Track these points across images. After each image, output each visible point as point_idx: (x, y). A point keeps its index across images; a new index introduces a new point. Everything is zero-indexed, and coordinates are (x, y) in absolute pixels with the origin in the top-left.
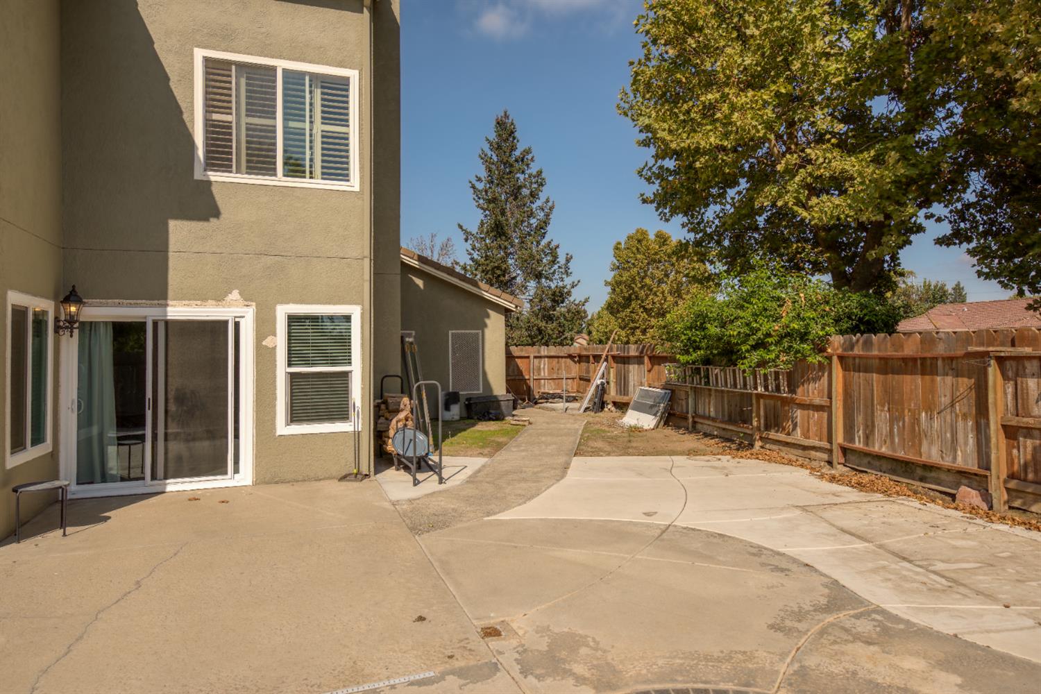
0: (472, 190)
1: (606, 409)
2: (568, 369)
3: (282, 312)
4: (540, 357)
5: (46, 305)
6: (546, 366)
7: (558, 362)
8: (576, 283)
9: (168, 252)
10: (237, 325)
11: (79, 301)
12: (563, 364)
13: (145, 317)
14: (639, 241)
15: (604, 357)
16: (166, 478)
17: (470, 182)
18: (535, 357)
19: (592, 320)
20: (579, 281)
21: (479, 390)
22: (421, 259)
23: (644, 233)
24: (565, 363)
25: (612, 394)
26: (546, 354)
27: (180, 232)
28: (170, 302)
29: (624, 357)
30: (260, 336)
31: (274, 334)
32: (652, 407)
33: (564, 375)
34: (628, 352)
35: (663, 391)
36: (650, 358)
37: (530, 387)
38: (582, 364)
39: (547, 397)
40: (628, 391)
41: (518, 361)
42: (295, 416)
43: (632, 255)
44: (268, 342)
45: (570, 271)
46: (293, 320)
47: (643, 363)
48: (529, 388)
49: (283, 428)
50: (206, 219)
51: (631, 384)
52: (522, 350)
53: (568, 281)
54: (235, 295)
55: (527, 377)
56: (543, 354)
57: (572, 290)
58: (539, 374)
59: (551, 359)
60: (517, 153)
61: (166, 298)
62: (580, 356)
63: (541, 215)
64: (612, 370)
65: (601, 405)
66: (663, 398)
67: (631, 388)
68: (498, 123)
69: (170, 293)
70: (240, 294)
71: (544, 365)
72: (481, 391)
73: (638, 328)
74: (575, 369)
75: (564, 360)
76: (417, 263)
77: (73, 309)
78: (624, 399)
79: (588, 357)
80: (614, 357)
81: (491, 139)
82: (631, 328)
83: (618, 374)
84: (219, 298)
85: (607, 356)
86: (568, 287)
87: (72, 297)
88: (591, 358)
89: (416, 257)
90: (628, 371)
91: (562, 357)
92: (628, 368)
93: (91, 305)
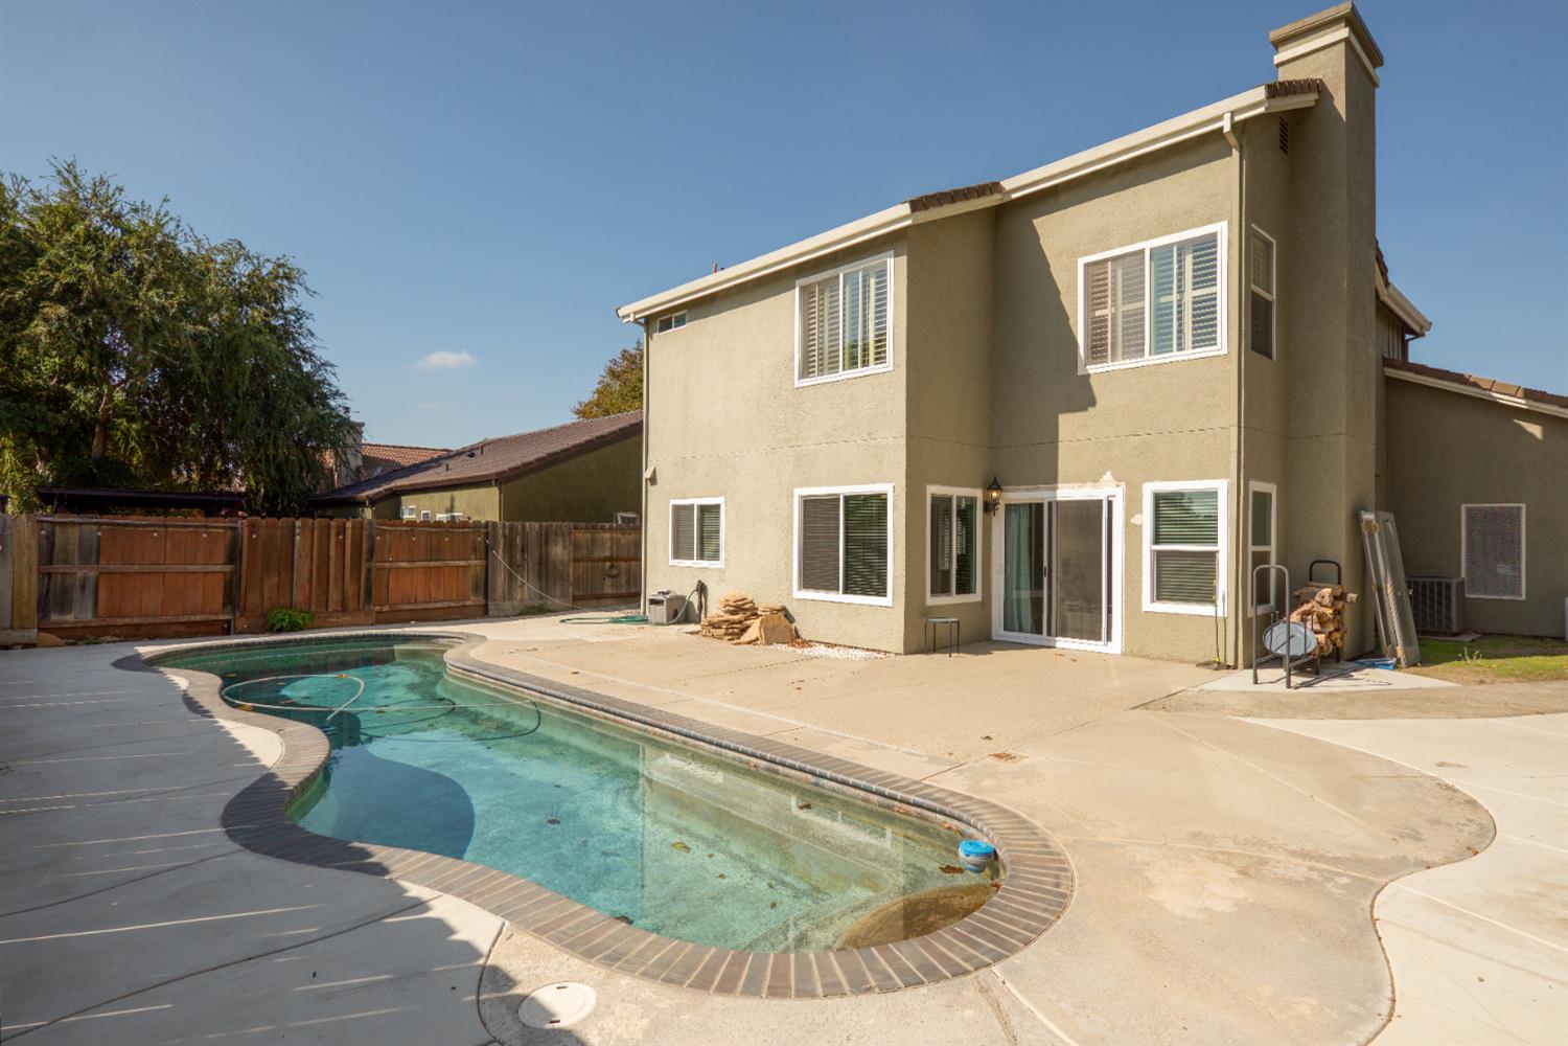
3: (1149, 489)
5: (978, 493)
9: (1057, 442)
10: (1110, 504)
11: (999, 488)
13: (1043, 499)
16: (1057, 636)
22: (1529, 394)
27: (1068, 423)
28: (1059, 485)
30: (1129, 514)
31: (1141, 512)
42: (1160, 594)
44: (1135, 520)
46: (1159, 499)
49: (1148, 604)
50: (1084, 408)
54: (1108, 476)
61: (1056, 483)
69: (1060, 478)
70: (1112, 474)
76: (1523, 402)
77: (995, 494)
84: (1096, 480)
87: (994, 484)
89: (1520, 393)
93: (1010, 491)
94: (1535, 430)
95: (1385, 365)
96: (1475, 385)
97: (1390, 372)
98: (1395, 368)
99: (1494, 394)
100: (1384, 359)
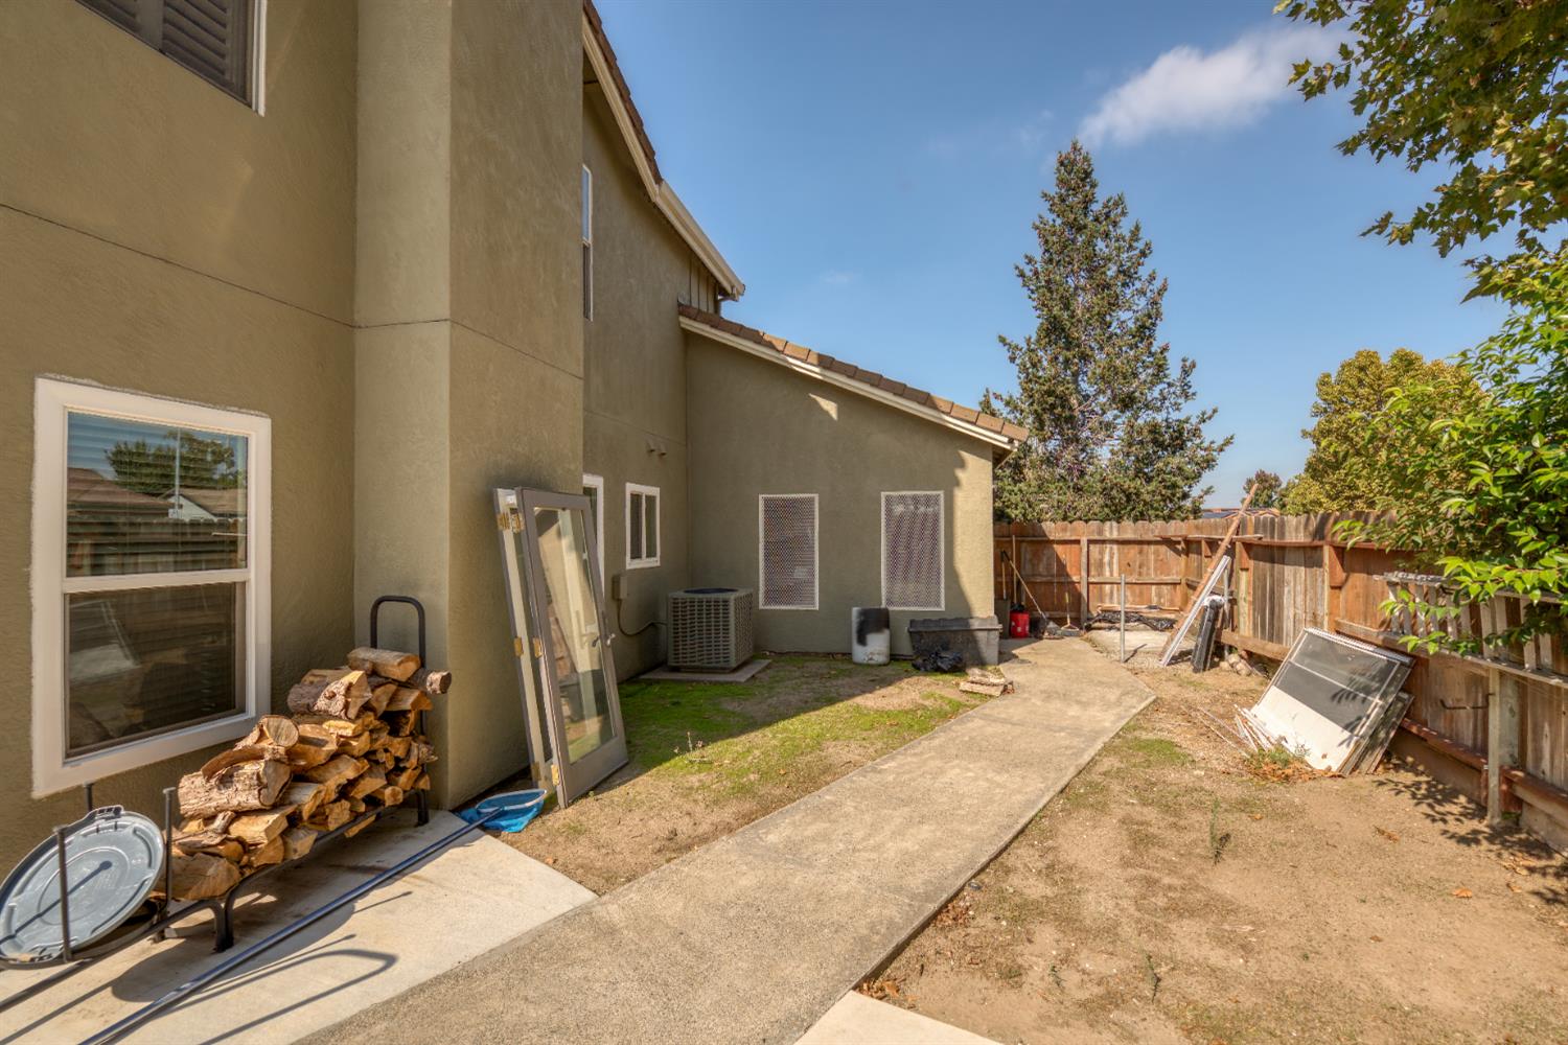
0: (1020, 280)
1: (1224, 665)
2: (1162, 566)
4: (1103, 542)
6: (1115, 560)
7: (1141, 552)
8: (1209, 413)
12: (1152, 557)
14: (1362, 369)
15: (1224, 545)
17: (1017, 268)
18: (1090, 542)
19: (1287, 489)
20: (1215, 411)
21: (938, 605)
22: (826, 362)
23: (1372, 357)
24: (1157, 553)
25: (1244, 631)
26: (1115, 535)
29: (1269, 547)
32: (1338, 696)
33: (1153, 578)
34: (1282, 535)
35: (1383, 656)
36: (1340, 551)
37: (1080, 595)
38: (1193, 556)
39: (1110, 619)
40: (1281, 629)
41: (1058, 549)
43: (1350, 390)
45: (1191, 391)
47: (1320, 564)
48: (1077, 597)
51: (1289, 613)
52: (1064, 530)
53: (1189, 411)
55: (1075, 578)
56: (1107, 535)
57: (1201, 426)
58: (1100, 574)
59: (1126, 548)
60: (1096, 207)
62: (1188, 542)
63: (1142, 303)
64: (1244, 576)
65: (1213, 651)
66: (1383, 674)
67: (1288, 625)
68: (1062, 164)
71: (1112, 557)
72: (943, 608)
73: (1360, 497)
74: (1178, 566)
75: (1153, 547)
76: (817, 370)
78: (1269, 649)
79: (1199, 542)
80: (1248, 546)
81: (1052, 194)
82: (1347, 498)
83: (1258, 585)
85: (1233, 543)
86: (1194, 421)
88: (1203, 543)
89: (813, 359)
90: (1282, 582)
91: (1149, 543)
92: (1282, 573)
94: (830, 407)
95: (681, 313)
96: (770, 345)
97: (686, 323)
98: (690, 318)
99: (791, 360)
100: (680, 305)
